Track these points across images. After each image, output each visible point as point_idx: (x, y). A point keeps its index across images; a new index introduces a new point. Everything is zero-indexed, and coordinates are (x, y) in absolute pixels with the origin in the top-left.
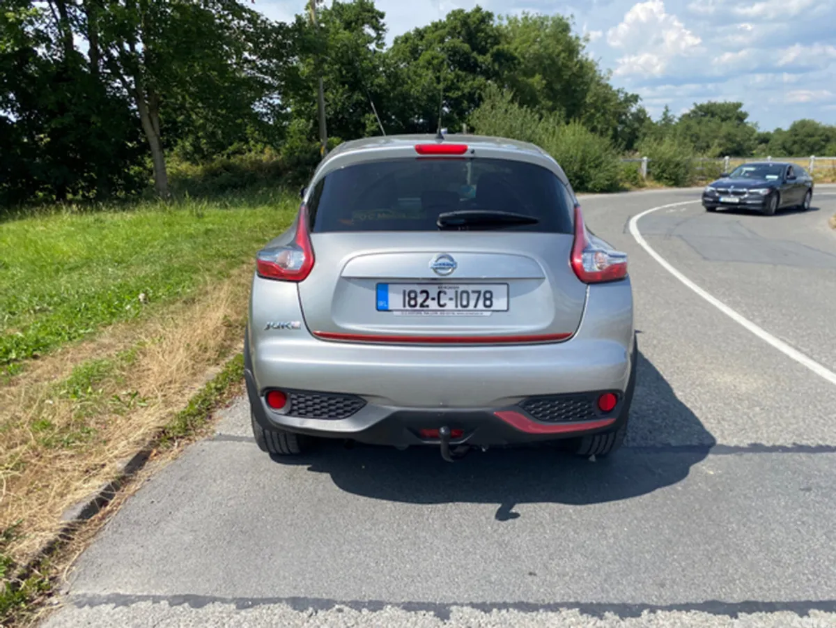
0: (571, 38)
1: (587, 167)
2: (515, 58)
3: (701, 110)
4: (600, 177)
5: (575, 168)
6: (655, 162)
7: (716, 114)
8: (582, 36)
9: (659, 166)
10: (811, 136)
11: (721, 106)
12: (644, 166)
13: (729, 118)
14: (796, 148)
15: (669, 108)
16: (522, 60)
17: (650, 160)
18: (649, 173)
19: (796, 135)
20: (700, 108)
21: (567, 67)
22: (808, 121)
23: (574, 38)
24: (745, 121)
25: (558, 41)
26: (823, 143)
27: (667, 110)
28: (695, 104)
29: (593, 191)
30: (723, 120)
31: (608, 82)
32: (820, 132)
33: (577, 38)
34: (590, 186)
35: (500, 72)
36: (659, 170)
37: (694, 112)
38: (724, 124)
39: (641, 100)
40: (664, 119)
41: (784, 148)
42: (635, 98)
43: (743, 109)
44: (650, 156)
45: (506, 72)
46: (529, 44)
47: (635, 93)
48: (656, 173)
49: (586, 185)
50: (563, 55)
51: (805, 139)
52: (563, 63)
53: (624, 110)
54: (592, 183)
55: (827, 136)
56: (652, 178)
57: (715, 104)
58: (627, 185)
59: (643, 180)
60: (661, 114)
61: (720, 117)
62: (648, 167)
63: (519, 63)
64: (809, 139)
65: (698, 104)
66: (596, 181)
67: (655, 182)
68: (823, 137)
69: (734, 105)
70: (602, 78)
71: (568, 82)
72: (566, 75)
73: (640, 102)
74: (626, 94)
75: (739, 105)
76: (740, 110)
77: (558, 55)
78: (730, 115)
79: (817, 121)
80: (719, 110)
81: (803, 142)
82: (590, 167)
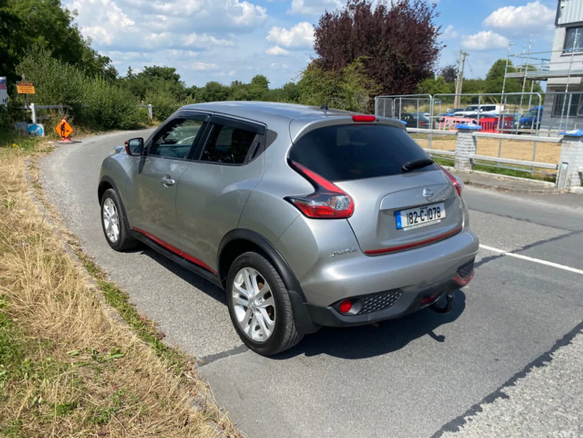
0: (61, 9)
1: (117, 111)
2: (19, 20)
3: (150, 71)
4: (128, 119)
5: (110, 111)
6: (157, 108)
7: (161, 75)
8: (71, 10)
9: (160, 111)
10: (218, 92)
11: (162, 69)
12: (150, 110)
13: (170, 78)
14: (211, 98)
15: (132, 69)
16: (26, 23)
17: (153, 106)
18: (154, 115)
19: (210, 91)
20: (150, 69)
21: (63, 32)
22: (215, 83)
23: (64, 11)
24: (179, 80)
25: (53, 11)
26: (225, 97)
27: (131, 70)
28: (146, 67)
29: (124, 129)
30: (166, 79)
31: (89, 46)
32: (223, 90)
33: (67, 11)
34: (122, 125)
35: (9, 30)
36: (160, 113)
37: (146, 72)
38: (167, 81)
39: (111, 61)
40: (129, 76)
41: (204, 98)
42: (107, 60)
43: (176, 73)
44: (152, 104)
45: (14, 31)
46: (29, 9)
47: (106, 56)
48: (159, 115)
49: (118, 124)
50: (59, 23)
51: (215, 94)
52: (59, 29)
53: (100, 68)
54: (123, 123)
55: (226, 92)
56: (156, 119)
57: (158, 68)
58: (143, 124)
59: (151, 120)
60: (127, 73)
61: (163, 77)
62: (153, 111)
63: (24, 25)
64: (217, 94)
65: (148, 67)
66: (125, 122)
67: (159, 121)
68: (224, 93)
69: (170, 69)
70: (85, 43)
71: (66, 44)
72: (64, 39)
73: (110, 63)
74: (100, 56)
75: (174, 70)
76: (175, 73)
77: (55, 22)
78: (169, 76)
79: (220, 82)
80: (162, 72)
81: (214, 95)
82: (119, 111)
